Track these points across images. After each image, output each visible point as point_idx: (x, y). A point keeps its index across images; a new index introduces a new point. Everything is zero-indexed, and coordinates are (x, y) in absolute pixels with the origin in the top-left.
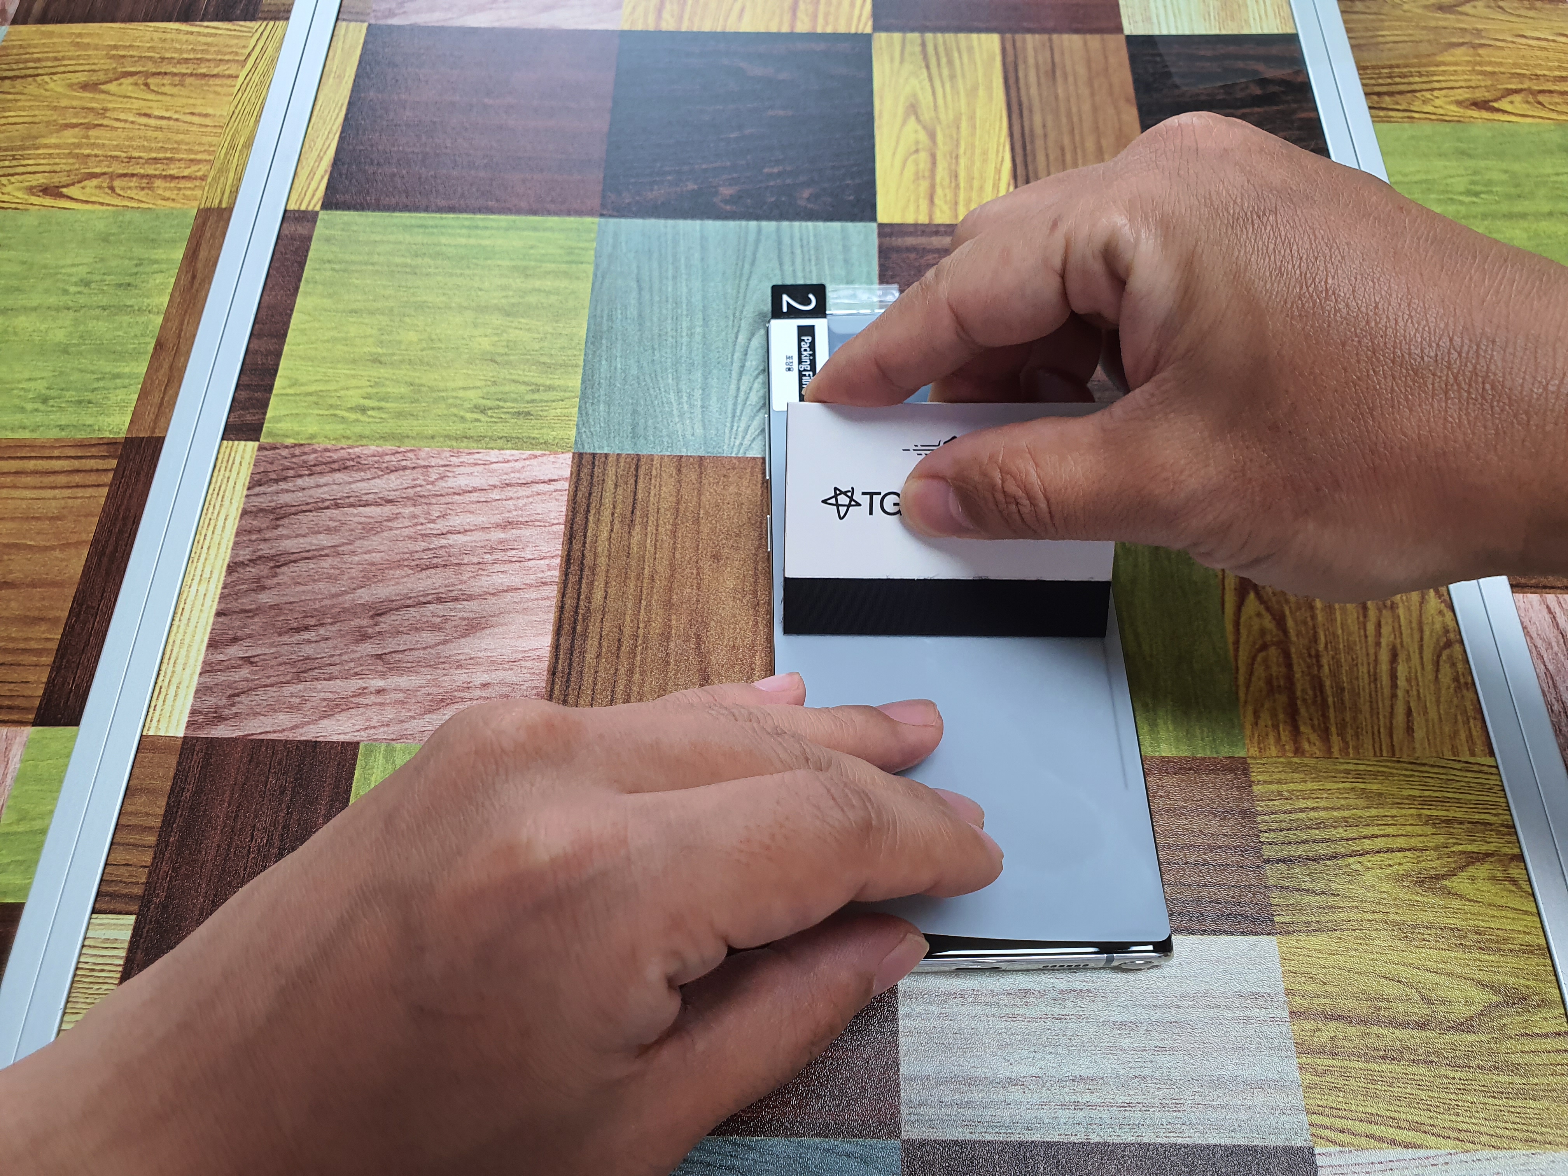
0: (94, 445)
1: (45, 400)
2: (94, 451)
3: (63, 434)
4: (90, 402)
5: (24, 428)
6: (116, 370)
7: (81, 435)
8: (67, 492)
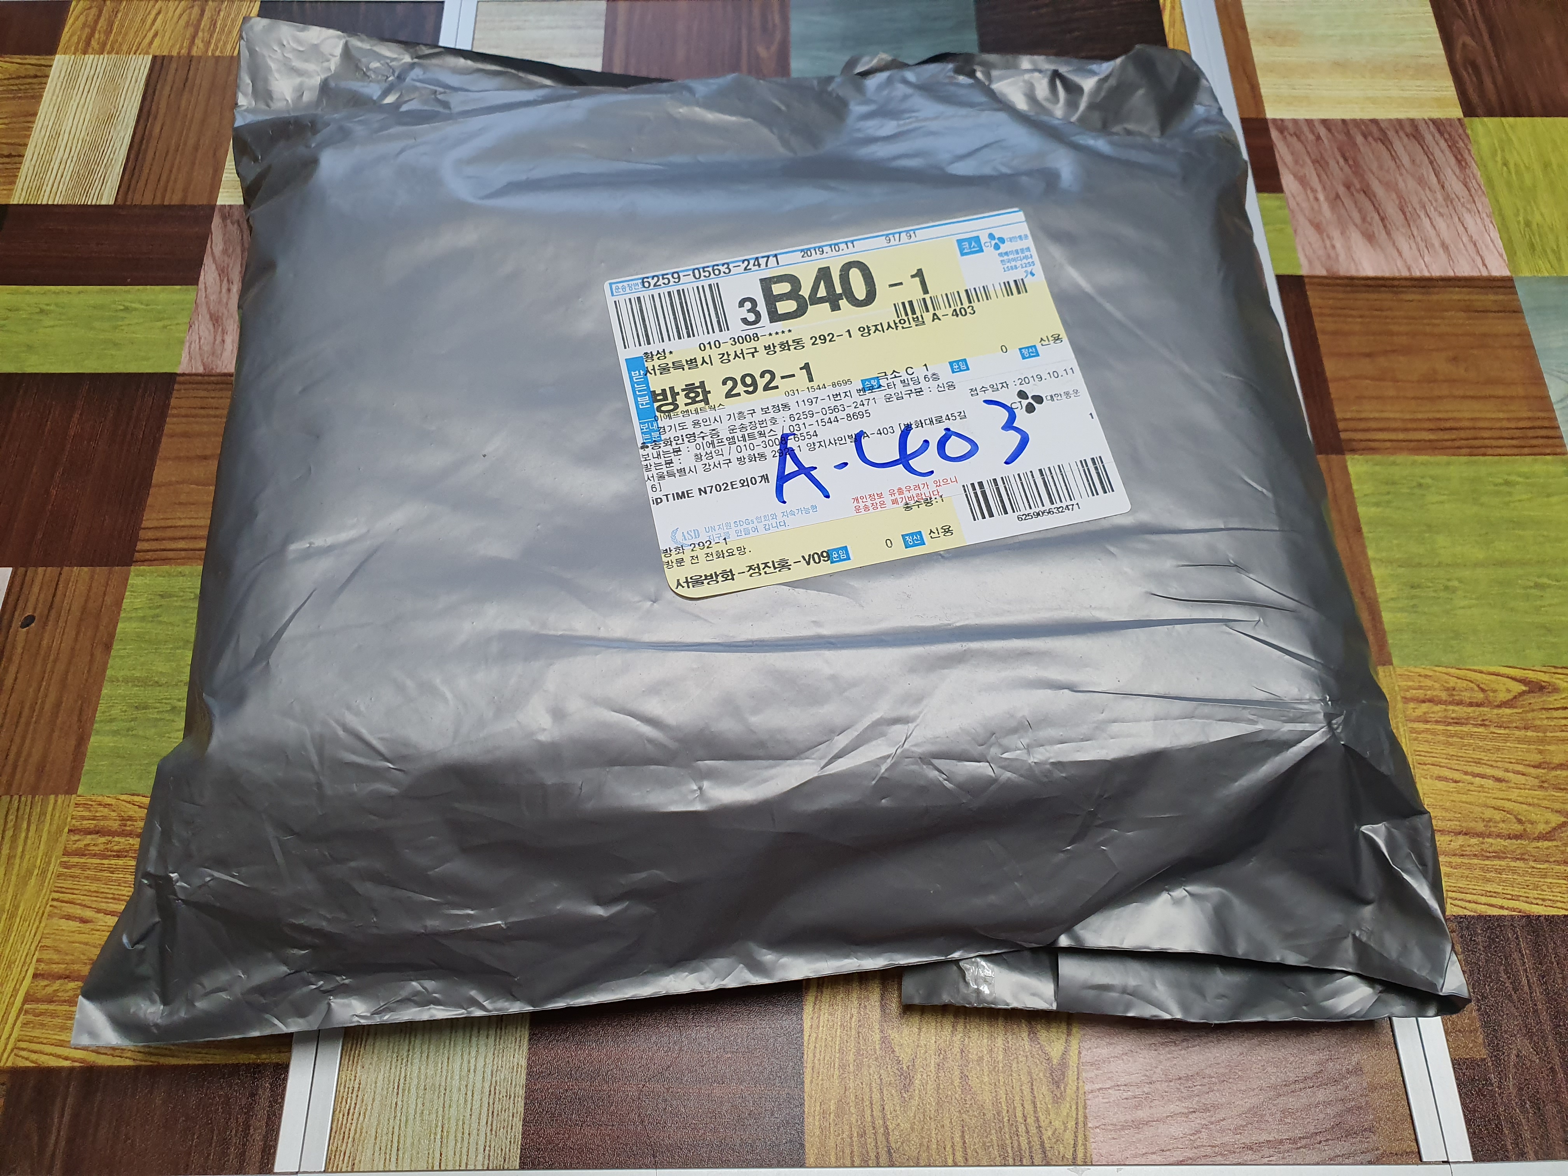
0: (1363, 450)
1: (1420, 485)
2: (1363, 445)
3: (1392, 458)
4: (1387, 484)
5: (1422, 464)
6: (1380, 509)
7: (1378, 457)
8: (1363, 415)
